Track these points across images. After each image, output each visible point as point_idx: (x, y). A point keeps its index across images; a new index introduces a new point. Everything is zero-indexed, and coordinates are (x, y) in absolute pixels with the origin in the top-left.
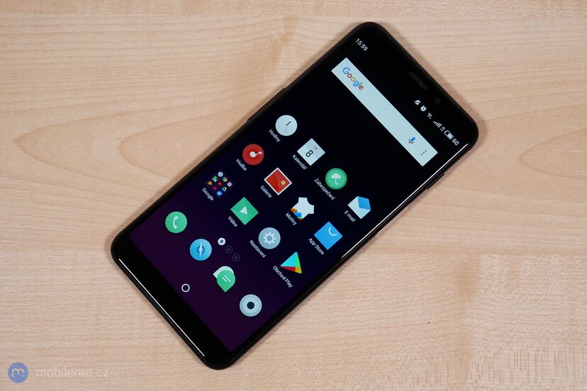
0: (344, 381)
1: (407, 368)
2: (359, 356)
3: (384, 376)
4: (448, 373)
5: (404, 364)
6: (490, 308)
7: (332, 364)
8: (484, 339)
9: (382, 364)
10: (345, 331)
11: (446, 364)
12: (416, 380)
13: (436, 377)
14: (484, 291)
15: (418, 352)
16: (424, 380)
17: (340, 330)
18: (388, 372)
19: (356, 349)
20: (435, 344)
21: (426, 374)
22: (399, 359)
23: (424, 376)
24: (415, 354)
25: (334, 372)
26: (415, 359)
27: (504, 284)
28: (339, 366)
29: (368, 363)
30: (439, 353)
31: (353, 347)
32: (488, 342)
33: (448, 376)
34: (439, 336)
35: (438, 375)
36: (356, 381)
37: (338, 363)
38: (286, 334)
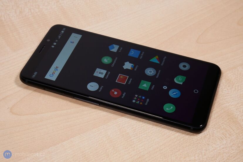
0: (188, 156)
1: (213, 136)
2: (187, 142)
3: (205, 145)
4: (232, 129)
5: (210, 136)
6: (229, 97)
7: (177, 152)
8: (236, 109)
9: (200, 140)
10: (172, 135)
11: (228, 126)
12: (221, 139)
13: (229, 133)
14: (221, 92)
15: (212, 128)
16: (224, 137)
17: (170, 136)
18: (206, 142)
19: (183, 140)
20: (217, 121)
21: (223, 134)
22: (206, 134)
23: (223, 136)
24: (212, 129)
25: (180, 155)
26: (213, 131)
27: (227, 86)
28: (181, 151)
29: (194, 143)
30: (222, 123)
31: (181, 140)
32: (239, 109)
33: (233, 130)
34: (217, 117)
35: (229, 132)
36: (194, 153)
37: (180, 150)
38: (145, 150)
